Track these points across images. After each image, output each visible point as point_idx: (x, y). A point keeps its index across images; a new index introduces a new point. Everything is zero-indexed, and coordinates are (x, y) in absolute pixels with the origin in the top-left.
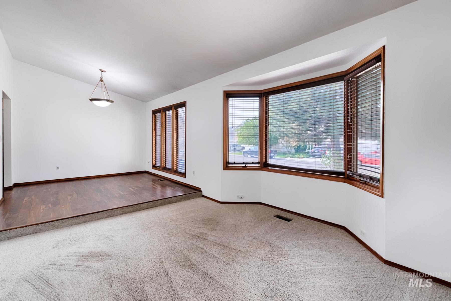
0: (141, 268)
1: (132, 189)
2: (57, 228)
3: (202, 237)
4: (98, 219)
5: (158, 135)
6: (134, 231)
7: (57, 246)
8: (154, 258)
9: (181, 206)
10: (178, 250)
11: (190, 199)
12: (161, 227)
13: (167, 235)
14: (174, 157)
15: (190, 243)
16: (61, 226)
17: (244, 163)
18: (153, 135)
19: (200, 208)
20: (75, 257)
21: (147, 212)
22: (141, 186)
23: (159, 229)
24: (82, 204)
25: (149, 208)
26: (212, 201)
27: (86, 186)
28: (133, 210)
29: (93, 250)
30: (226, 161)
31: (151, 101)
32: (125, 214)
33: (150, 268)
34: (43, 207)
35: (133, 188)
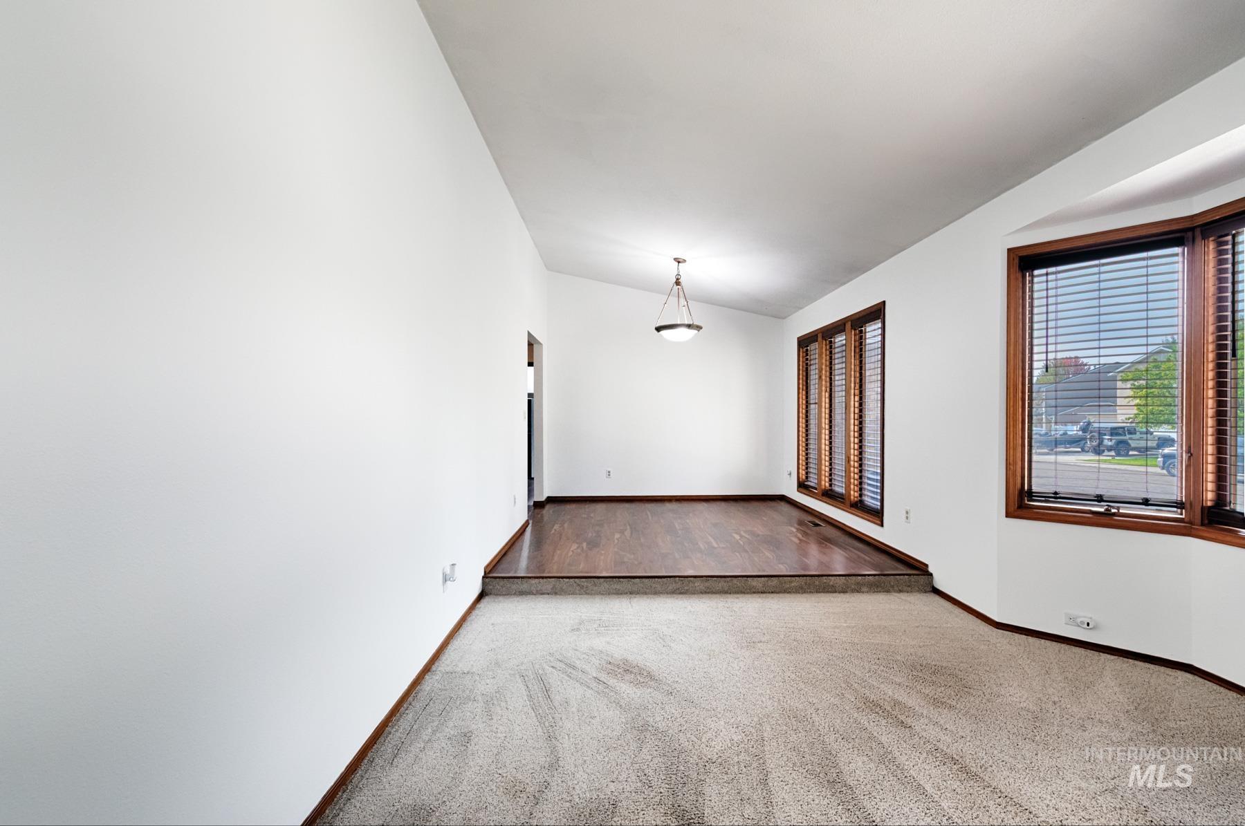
0: (709, 735)
1: (737, 537)
2: (587, 594)
3: (897, 716)
4: (656, 593)
5: (812, 402)
6: (718, 640)
7: (578, 629)
8: (746, 722)
9: (855, 607)
10: (813, 726)
11: (888, 591)
12: (785, 650)
13: (793, 676)
14: (852, 463)
15: (851, 720)
16: (593, 592)
17: (1100, 499)
18: (801, 403)
19: (917, 625)
20: (598, 661)
21: (762, 601)
22: (760, 533)
23: (779, 652)
24: (634, 554)
25: (769, 593)
26: (966, 613)
27: (650, 518)
28: (729, 589)
29: (630, 658)
30: (1019, 485)
31: (795, 312)
32: (710, 595)
33: (729, 745)
34: (574, 546)
35: (741, 536)
